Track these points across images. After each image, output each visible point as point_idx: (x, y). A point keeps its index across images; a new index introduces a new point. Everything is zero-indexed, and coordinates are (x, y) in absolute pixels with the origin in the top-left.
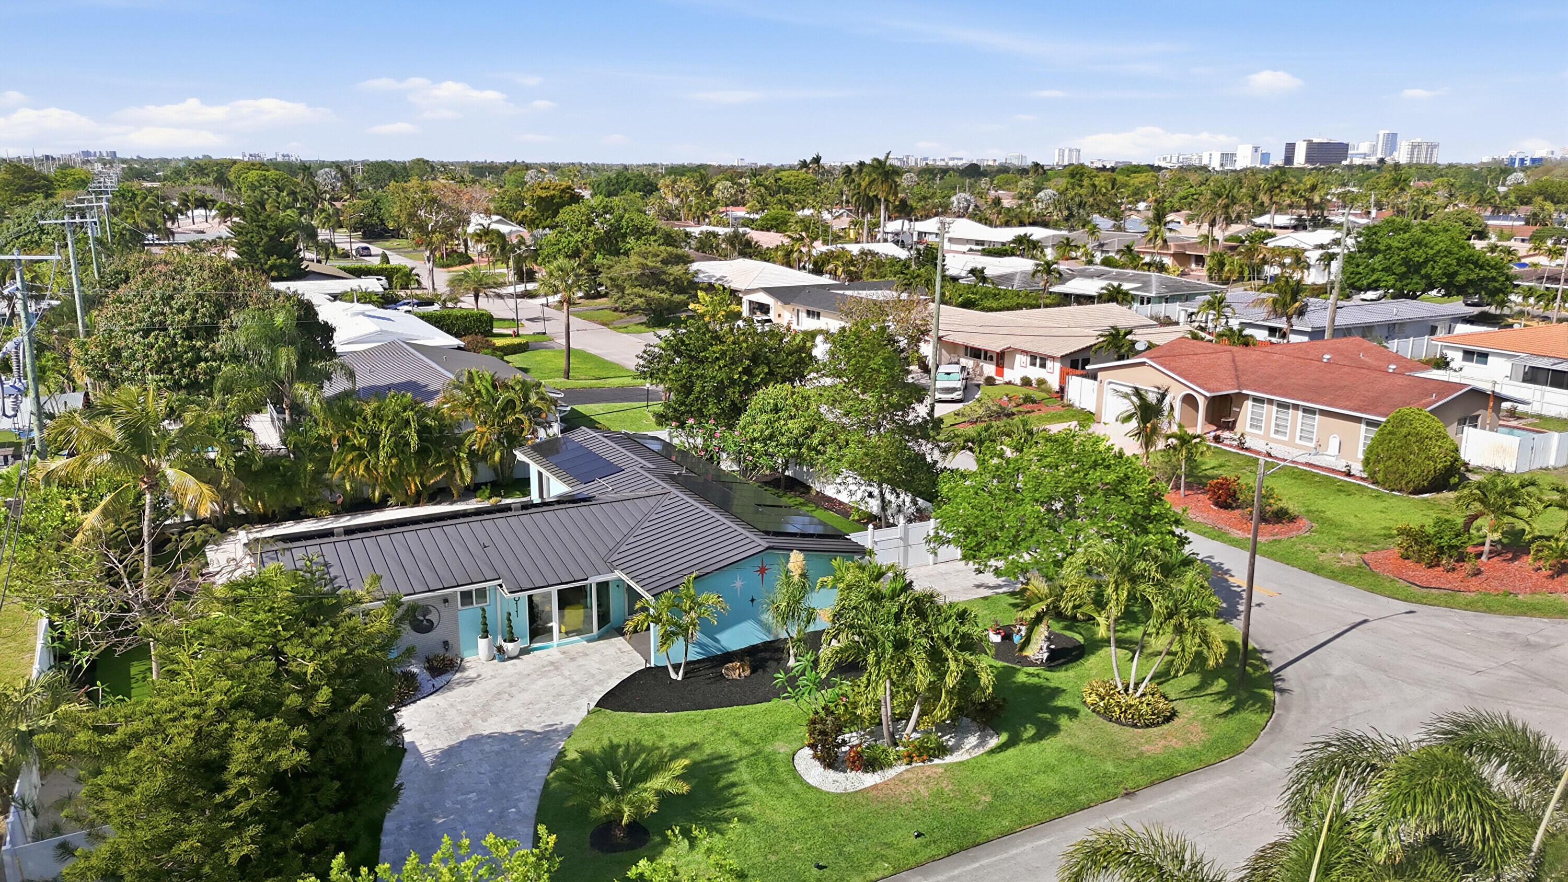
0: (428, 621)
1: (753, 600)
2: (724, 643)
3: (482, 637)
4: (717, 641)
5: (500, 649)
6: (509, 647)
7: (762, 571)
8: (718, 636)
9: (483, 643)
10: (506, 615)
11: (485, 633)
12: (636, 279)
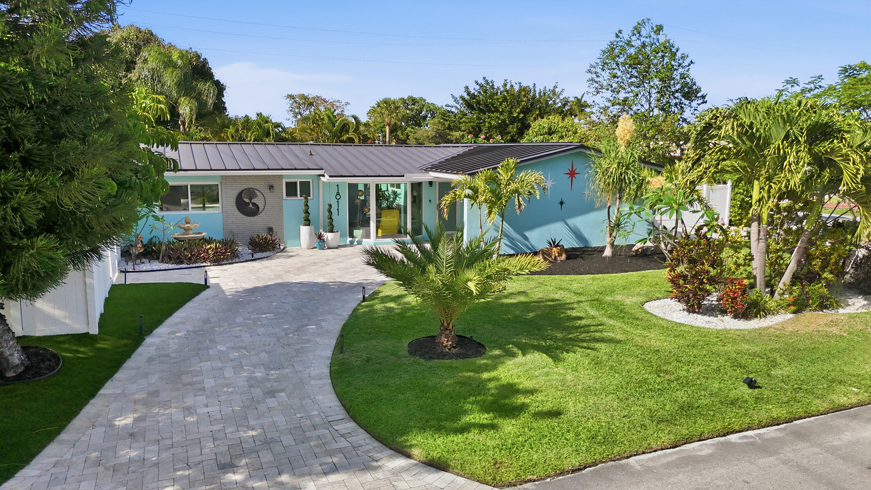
0: (255, 204)
1: (562, 203)
2: (533, 242)
3: (305, 225)
4: (526, 238)
5: (320, 237)
6: (329, 236)
7: (572, 174)
8: (527, 234)
9: (305, 230)
10: (327, 207)
11: (307, 222)
12: (432, 138)
